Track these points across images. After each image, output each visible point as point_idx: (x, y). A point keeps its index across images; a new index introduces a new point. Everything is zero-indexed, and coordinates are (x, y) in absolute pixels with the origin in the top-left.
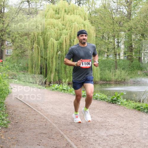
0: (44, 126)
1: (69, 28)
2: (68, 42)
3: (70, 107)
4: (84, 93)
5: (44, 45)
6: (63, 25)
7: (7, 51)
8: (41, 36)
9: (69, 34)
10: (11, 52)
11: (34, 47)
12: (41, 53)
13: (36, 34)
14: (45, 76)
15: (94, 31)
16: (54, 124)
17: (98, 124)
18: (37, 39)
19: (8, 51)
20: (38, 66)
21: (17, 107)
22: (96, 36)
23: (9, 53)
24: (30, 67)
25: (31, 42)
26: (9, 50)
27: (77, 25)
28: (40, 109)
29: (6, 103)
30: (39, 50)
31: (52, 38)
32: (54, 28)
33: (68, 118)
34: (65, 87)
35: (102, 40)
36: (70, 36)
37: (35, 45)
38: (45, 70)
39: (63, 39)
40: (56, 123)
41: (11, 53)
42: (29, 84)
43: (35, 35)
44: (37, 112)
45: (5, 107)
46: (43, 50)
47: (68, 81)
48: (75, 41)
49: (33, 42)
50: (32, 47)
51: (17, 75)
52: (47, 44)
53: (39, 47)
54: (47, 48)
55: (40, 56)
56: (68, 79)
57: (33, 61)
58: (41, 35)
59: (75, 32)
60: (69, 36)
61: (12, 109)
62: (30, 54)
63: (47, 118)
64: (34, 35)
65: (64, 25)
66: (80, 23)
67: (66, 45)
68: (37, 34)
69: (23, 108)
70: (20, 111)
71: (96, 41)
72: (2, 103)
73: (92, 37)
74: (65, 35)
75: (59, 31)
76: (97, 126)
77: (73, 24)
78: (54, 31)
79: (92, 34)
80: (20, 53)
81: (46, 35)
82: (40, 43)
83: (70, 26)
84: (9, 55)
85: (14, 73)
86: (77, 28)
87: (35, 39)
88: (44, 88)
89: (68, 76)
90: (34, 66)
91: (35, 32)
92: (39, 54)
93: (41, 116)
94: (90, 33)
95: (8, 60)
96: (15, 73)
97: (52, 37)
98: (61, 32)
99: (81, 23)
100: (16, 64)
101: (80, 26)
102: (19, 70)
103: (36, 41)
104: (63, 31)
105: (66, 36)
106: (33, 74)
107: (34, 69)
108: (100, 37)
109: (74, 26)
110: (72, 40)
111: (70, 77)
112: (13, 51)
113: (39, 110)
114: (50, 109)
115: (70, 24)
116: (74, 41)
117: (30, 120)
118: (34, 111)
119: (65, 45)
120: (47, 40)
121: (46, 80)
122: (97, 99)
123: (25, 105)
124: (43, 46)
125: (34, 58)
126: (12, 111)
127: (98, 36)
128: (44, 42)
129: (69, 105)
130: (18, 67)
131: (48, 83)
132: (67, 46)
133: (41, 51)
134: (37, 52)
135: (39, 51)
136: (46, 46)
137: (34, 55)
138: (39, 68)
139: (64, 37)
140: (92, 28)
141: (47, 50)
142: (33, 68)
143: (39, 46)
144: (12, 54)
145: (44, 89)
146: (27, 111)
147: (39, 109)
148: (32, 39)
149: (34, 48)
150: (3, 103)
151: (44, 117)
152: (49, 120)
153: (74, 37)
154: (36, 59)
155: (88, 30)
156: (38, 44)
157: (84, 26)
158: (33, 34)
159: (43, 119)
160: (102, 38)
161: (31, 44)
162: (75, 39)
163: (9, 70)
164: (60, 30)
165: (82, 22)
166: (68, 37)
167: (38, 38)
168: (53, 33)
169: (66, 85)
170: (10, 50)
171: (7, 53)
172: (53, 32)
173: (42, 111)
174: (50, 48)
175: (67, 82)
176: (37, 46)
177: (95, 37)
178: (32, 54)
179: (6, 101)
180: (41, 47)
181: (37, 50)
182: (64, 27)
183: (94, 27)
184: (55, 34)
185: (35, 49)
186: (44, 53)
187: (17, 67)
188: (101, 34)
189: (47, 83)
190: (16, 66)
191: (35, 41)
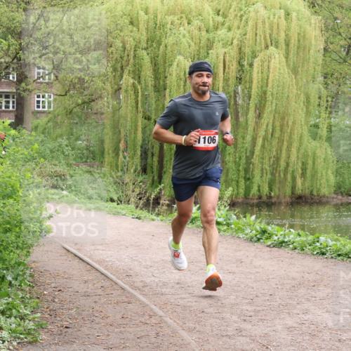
0: (153, 340)
1: (236, 23)
2: (233, 67)
3: (237, 279)
4: (282, 233)
5: (156, 78)
6: (218, 15)
7: (37, 99)
8: (146, 49)
9: (235, 42)
10: (49, 103)
11: (124, 87)
12: (144, 104)
13: (131, 43)
14: (156, 178)
15: (318, 32)
16: (184, 334)
17: (327, 335)
18: (132, 61)
19: (41, 99)
20: (135, 146)
21: (66, 276)
22: (325, 50)
23: (44, 107)
24: (110, 151)
25: (115, 70)
26: (43, 97)
27: (263, 12)
28: (140, 285)
29: (33, 265)
30: (140, 94)
31: (180, 58)
32: (189, 23)
33: (228, 316)
34: (219, 213)
35: (345, 61)
36: (240, 49)
37: (127, 80)
38: (156, 159)
39: (217, 57)
40: (190, 330)
41: (49, 107)
42: (106, 204)
43: (127, 46)
44: (129, 292)
45: (28, 278)
46: (153, 94)
47: (232, 195)
48: (255, 65)
49: (119, 69)
50: (118, 85)
51: (68, 177)
52: (166, 77)
53: (139, 87)
54: (165, 89)
55: (140, 115)
56: (231, 189)
57: (120, 131)
58: (145, 45)
59: (256, 34)
60: (236, 49)
61: (53, 285)
62: (110, 110)
63: (161, 313)
64: (124, 48)
65: (221, 13)
66: (273, 7)
67: (226, 80)
68: (133, 43)
69: (86, 282)
70: (77, 289)
71: (325, 65)
72: (19, 265)
73: (312, 51)
74: (225, 45)
75: (204, 33)
76: (324, 340)
77: (251, 9)
78: (187, 35)
79: (313, 42)
80: (78, 105)
81: (162, 48)
82: (142, 73)
83: (241, 16)
84: (44, 112)
85: (58, 169)
86: (264, 22)
87: (125, 58)
88: (153, 217)
89: (232, 180)
90: (122, 146)
91: (126, 38)
92: (137, 108)
93: (144, 305)
94: (304, 36)
95: (40, 129)
96: (61, 169)
97: (180, 54)
98: (211, 35)
99: (279, 6)
100: (65, 142)
101: (274, 15)
102: (75, 159)
103: (130, 68)
104: (219, 32)
105: (226, 50)
106: (120, 174)
107: (121, 156)
108: (340, 52)
109: (252, 14)
110: (245, 63)
111: (238, 182)
112: (55, 100)
113: (136, 288)
114: (170, 285)
115: (241, 10)
116: (251, 65)
117: (108, 321)
118: (120, 292)
119: (221, 79)
120: (165, 62)
121: (159, 193)
122: (323, 254)
123: (94, 271)
124: (151, 82)
125: (122, 121)
126: (51, 290)
127: (331, 46)
128: (154, 70)
129: (234, 273)
130: (73, 149)
131: (167, 202)
132: (230, 82)
133: (145, 97)
134: (131, 101)
135: (140, 98)
136: (161, 83)
137: (122, 112)
138: (139, 153)
139: (221, 51)
140: (313, 21)
141: (165, 96)
142: (117, 155)
143: (139, 82)
144: (52, 109)
145: (153, 220)
146: (99, 292)
147: (136, 285)
148: (116, 59)
149: (122, 91)
150: (25, 265)
151: (152, 310)
152: (167, 319)
153: (253, 52)
154: (129, 124)
155: (301, 27)
156: (137, 77)
157: (288, 14)
158: (121, 45)
159: (151, 316)
160: (345, 53)
161: (114, 76)
162: (256, 60)
163: (42, 160)
164: (207, 31)
165: (280, 3)
166: (233, 52)
167: (135, 56)
168: (184, 40)
169: (222, 208)
170: (47, 95)
171: (38, 107)
172: (184, 36)
173: (146, 289)
174: (174, 89)
175: (228, 198)
176: (134, 83)
177: (322, 51)
178: (116, 110)
179: (32, 257)
180: (147, 86)
181: (133, 97)
182: (220, 19)
183: (320, 17)
184: (193, 44)
185: (126, 91)
186: (154, 106)
187: (68, 151)
188: (342, 43)
189: (162, 202)
190: (67, 146)
191: (127, 65)
